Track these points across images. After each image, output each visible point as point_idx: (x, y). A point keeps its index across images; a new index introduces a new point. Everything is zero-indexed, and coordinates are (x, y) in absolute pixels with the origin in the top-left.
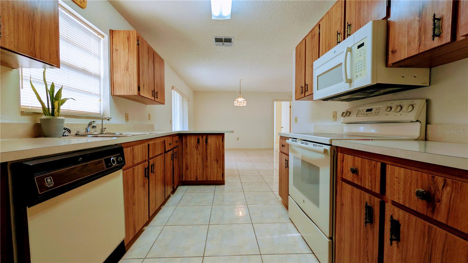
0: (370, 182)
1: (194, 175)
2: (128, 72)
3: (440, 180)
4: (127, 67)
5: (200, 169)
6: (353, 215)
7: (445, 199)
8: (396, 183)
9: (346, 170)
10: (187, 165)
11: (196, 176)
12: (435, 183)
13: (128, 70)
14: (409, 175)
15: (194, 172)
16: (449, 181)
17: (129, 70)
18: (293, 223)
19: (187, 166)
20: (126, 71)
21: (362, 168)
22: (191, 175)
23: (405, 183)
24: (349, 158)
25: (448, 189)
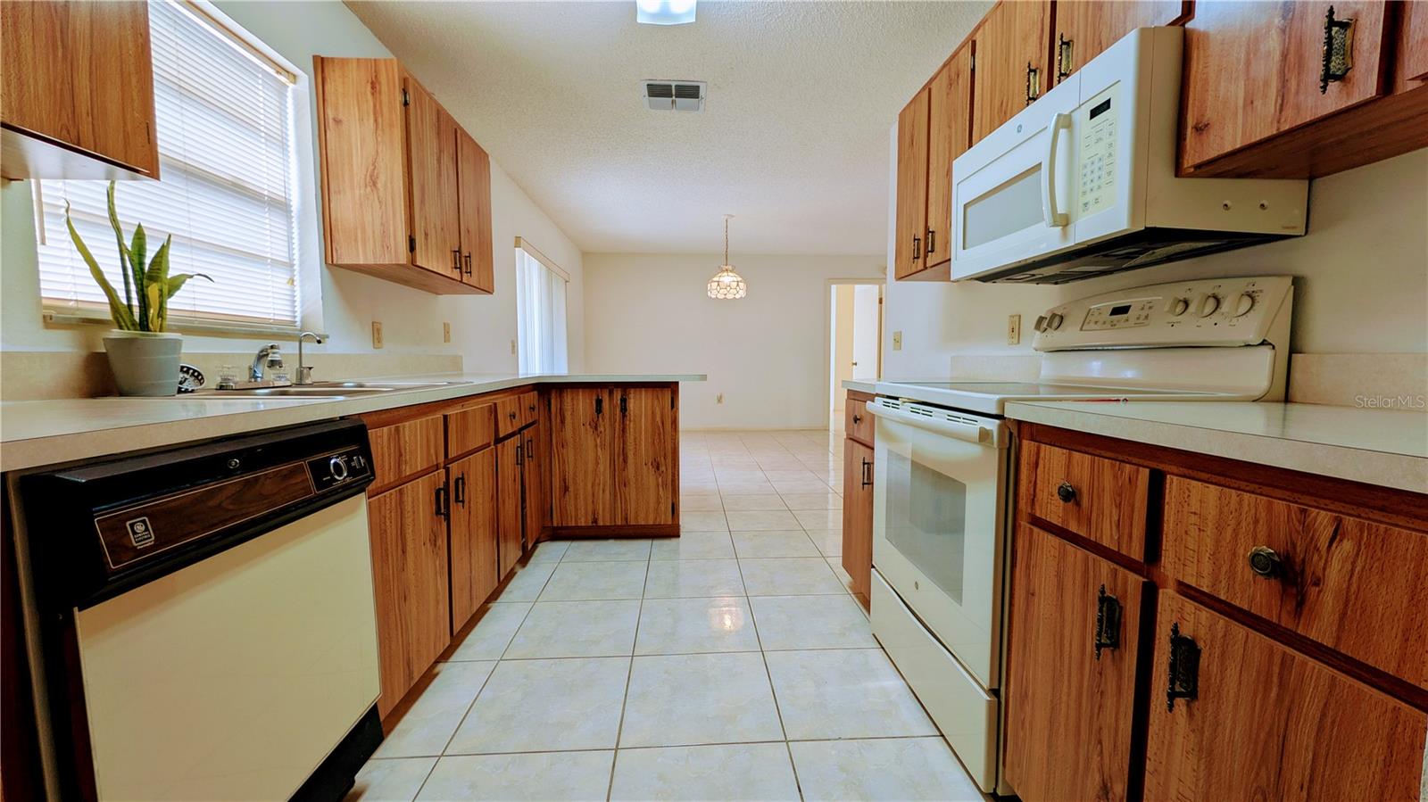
0: (1114, 528)
1: (586, 509)
2: (378, 190)
3: (1323, 520)
4: (371, 176)
5: (604, 491)
6: (1063, 627)
7: (1334, 574)
8: (1193, 531)
9: (1046, 490)
10: (564, 480)
11: (594, 513)
12: (1307, 528)
13: (374, 184)
14: (1233, 505)
15: (585, 499)
16: (1350, 522)
17: (379, 185)
18: (883, 648)
19: (565, 483)
20: (369, 189)
21: (1091, 486)
22: (576, 509)
23: (1220, 528)
24: (1054, 457)
25: (1347, 546)
